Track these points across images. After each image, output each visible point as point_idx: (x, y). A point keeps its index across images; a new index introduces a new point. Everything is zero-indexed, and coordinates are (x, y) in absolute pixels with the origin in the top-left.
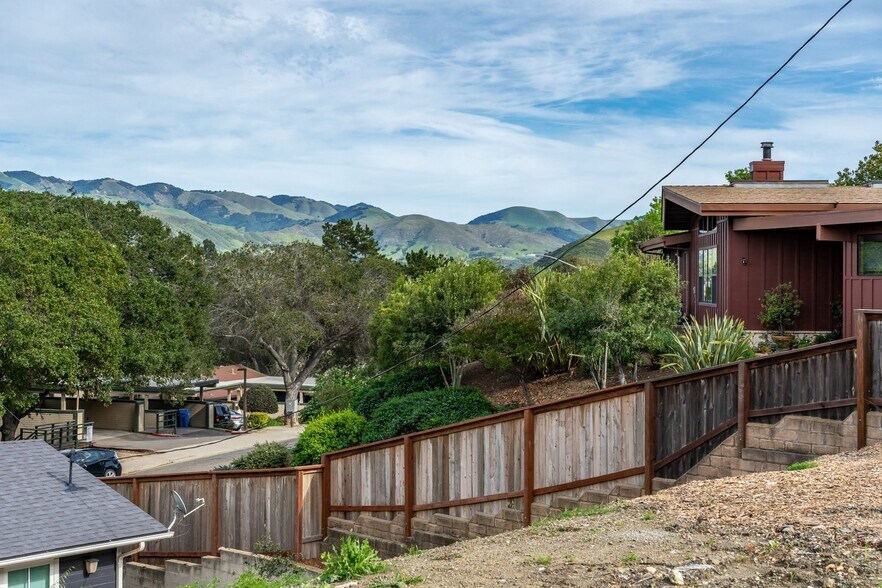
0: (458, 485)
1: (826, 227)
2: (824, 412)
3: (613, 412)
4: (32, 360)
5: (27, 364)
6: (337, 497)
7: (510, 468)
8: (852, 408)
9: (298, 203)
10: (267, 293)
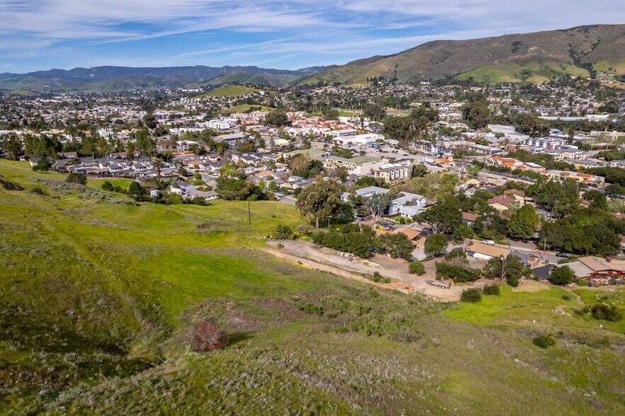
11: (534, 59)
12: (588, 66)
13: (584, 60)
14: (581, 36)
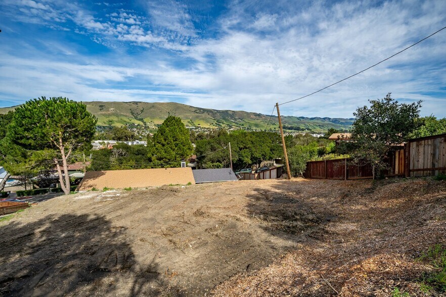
11: (113, 114)
12: (141, 120)
13: (139, 117)
14: (135, 106)
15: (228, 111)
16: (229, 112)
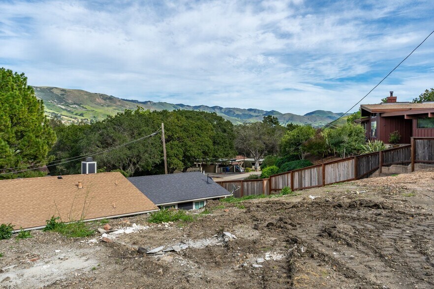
0: (305, 183)
1: (407, 115)
2: (403, 164)
3: (346, 164)
4: (191, 154)
5: (189, 155)
6: (273, 187)
7: (318, 179)
8: (410, 163)
9: (255, 110)
10: (250, 136)
15: (52, 88)
16: (55, 91)
